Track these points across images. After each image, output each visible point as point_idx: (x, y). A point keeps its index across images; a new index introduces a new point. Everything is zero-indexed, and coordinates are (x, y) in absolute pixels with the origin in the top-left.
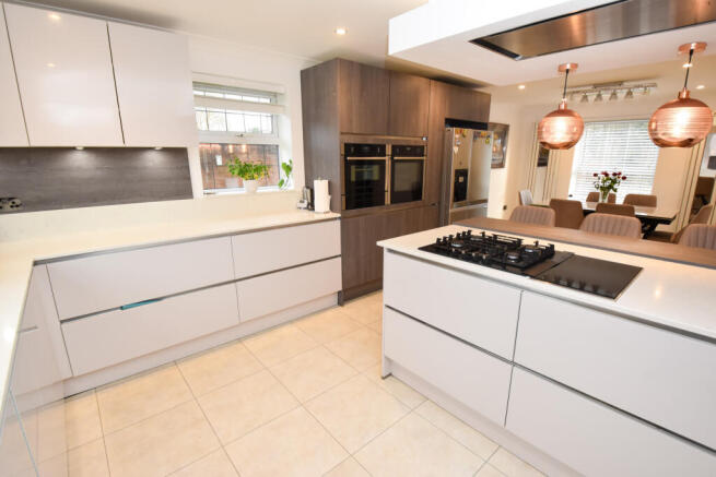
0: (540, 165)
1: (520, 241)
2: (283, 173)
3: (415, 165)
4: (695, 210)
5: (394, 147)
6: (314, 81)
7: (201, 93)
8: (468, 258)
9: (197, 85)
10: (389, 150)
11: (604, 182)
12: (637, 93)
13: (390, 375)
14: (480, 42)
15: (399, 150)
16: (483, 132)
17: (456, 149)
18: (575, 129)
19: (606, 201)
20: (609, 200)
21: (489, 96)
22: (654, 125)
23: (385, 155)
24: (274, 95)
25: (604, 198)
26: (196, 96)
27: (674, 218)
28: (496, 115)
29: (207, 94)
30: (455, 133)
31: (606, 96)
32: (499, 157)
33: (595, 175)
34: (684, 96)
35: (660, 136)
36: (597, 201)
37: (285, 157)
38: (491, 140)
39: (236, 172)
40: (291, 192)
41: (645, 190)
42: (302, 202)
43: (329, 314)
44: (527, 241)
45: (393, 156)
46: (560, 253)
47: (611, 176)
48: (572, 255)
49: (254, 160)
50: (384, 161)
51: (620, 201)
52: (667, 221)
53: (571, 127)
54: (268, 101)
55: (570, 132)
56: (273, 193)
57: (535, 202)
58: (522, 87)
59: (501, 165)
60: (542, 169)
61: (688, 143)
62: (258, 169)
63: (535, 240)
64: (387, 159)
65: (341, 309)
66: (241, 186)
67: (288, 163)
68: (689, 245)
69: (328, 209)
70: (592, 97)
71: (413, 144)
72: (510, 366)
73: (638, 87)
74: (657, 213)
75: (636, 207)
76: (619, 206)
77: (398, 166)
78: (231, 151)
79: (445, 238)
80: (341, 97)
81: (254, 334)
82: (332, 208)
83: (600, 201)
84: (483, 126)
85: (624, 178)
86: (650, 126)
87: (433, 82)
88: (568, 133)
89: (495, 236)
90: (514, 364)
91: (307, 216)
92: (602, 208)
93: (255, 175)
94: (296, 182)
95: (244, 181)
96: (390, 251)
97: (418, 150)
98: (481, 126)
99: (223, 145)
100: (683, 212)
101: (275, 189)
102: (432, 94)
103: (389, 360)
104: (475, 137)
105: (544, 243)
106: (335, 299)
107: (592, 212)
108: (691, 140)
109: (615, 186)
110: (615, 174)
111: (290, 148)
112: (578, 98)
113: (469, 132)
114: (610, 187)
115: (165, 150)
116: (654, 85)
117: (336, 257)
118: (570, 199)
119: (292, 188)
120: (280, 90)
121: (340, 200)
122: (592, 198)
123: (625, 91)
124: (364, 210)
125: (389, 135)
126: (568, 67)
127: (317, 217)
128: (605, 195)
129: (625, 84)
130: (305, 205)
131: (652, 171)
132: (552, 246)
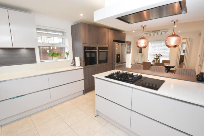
0: (140, 52)
1: (133, 74)
2: (66, 55)
3: (105, 53)
4: (180, 64)
5: (99, 48)
6: (75, 28)
7: (40, 32)
8: (118, 79)
9: (38, 29)
10: (97, 48)
11: (156, 57)
12: (163, 33)
13: (98, 115)
14: (118, 18)
15: (100, 48)
16: (124, 44)
17: (116, 48)
18: (146, 43)
19: (157, 62)
20: (158, 62)
21: (125, 34)
22: (166, 42)
23: (96, 50)
24: (63, 33)
25: (157, 61)
26: (37, 32)
27: (175, 66)
28: (127, 39)
29: (42, 32)
30: (116, 44)
31: (156, 34)
32: (129, 51)
33: (154, 55)
34: (173, 34)
35: (168, 45)
36: (155, 62)
37: (66, 51)
38: (126, 46)
39: (51, 55)
40: (68, 61)
41: (167, 59)
42: (72, 64)
43: (81, 97)
44: (135, 74)
45: (99, 50)
46: (143, 77)
47: (158, 55)
48: (147, 77)
49: (57, 51)
50: (96, 52)
51: (161, 62)
52: (173, 67)
53: (145, 42)
54: (61, 34)
55: (145, 43)
56: (63, 61)
57: (139, 63)
58: (134, 32)
59: (130, 53)
60: (140, 54)
61: (175, 46)
62: (58, 54)
63: (137, 73)
64: (97, 51)
65: (84, 95)
66: (53, 59)
67: (68, 52)
68: (178, 74)
69: (80, 66)
70: (152, 34)
71: (104, 47)
72: (130, 111)
73: (163, 32)
74: (171, 65)
75: (165, 64)
76: (161, 64)
77: (100, 53)
78: (52, 49)
79: (112, 74)
80: (83, 33)
81: (56, 105)
82: (81, 65)
83: (156, 62)
84: (124, 42)
85: (161, 56)
86: (165, 42)
87: (109, 30)
88: (144, 44)
89: (126, 73)
90: (131, 110)
91: (73, 68)
92: (156, 64)
93: (57, 56)
94: (70, 58)
95: (54, 58)
96: (96, 78)
97: (106, 49)
98: (123, 42)
99: (49, 47)
100: (177, 64)
101: (64, 60)
102: (109, 33)
103: (97, 111)
104: (122, 45)
105: (139, 74)
106: (82, 92)
107: (154, 65)
108: (176, 45)
109: (159, 58)
110: (159, 55)
111: (68, 48)
112: (149, 35)
113: (120, 44)
114: (158, 58)
115: (27, 48)
116: (168, 31)
117: (82, 80)
118: (148, 62)
119: (69, 59)
120: (65, 31)
121: (83, 63)
122: (154, 61)
123: (160, 33)
124: (91, 66)
125: (97, 44)
126: (144, 26)
127: (77, 68)
128: (157, 60)
129: (160, 31)
130: (73, 64)
131: (169, 54)
132: (141, 75)
